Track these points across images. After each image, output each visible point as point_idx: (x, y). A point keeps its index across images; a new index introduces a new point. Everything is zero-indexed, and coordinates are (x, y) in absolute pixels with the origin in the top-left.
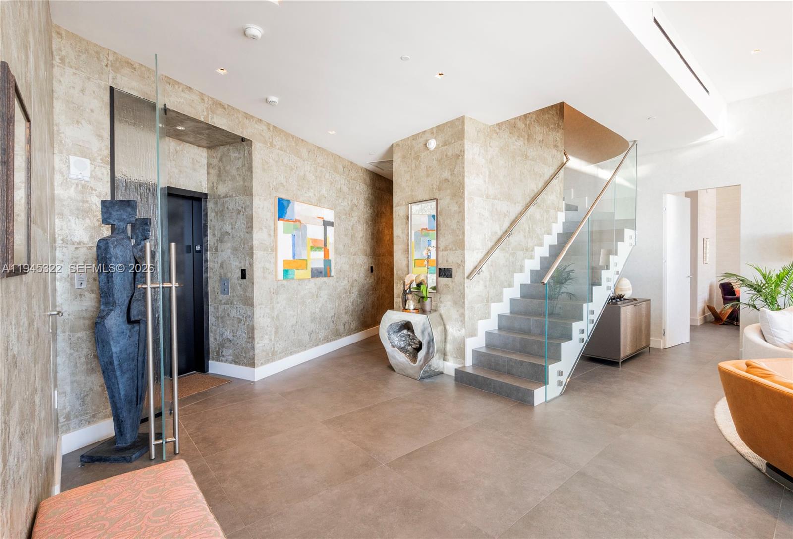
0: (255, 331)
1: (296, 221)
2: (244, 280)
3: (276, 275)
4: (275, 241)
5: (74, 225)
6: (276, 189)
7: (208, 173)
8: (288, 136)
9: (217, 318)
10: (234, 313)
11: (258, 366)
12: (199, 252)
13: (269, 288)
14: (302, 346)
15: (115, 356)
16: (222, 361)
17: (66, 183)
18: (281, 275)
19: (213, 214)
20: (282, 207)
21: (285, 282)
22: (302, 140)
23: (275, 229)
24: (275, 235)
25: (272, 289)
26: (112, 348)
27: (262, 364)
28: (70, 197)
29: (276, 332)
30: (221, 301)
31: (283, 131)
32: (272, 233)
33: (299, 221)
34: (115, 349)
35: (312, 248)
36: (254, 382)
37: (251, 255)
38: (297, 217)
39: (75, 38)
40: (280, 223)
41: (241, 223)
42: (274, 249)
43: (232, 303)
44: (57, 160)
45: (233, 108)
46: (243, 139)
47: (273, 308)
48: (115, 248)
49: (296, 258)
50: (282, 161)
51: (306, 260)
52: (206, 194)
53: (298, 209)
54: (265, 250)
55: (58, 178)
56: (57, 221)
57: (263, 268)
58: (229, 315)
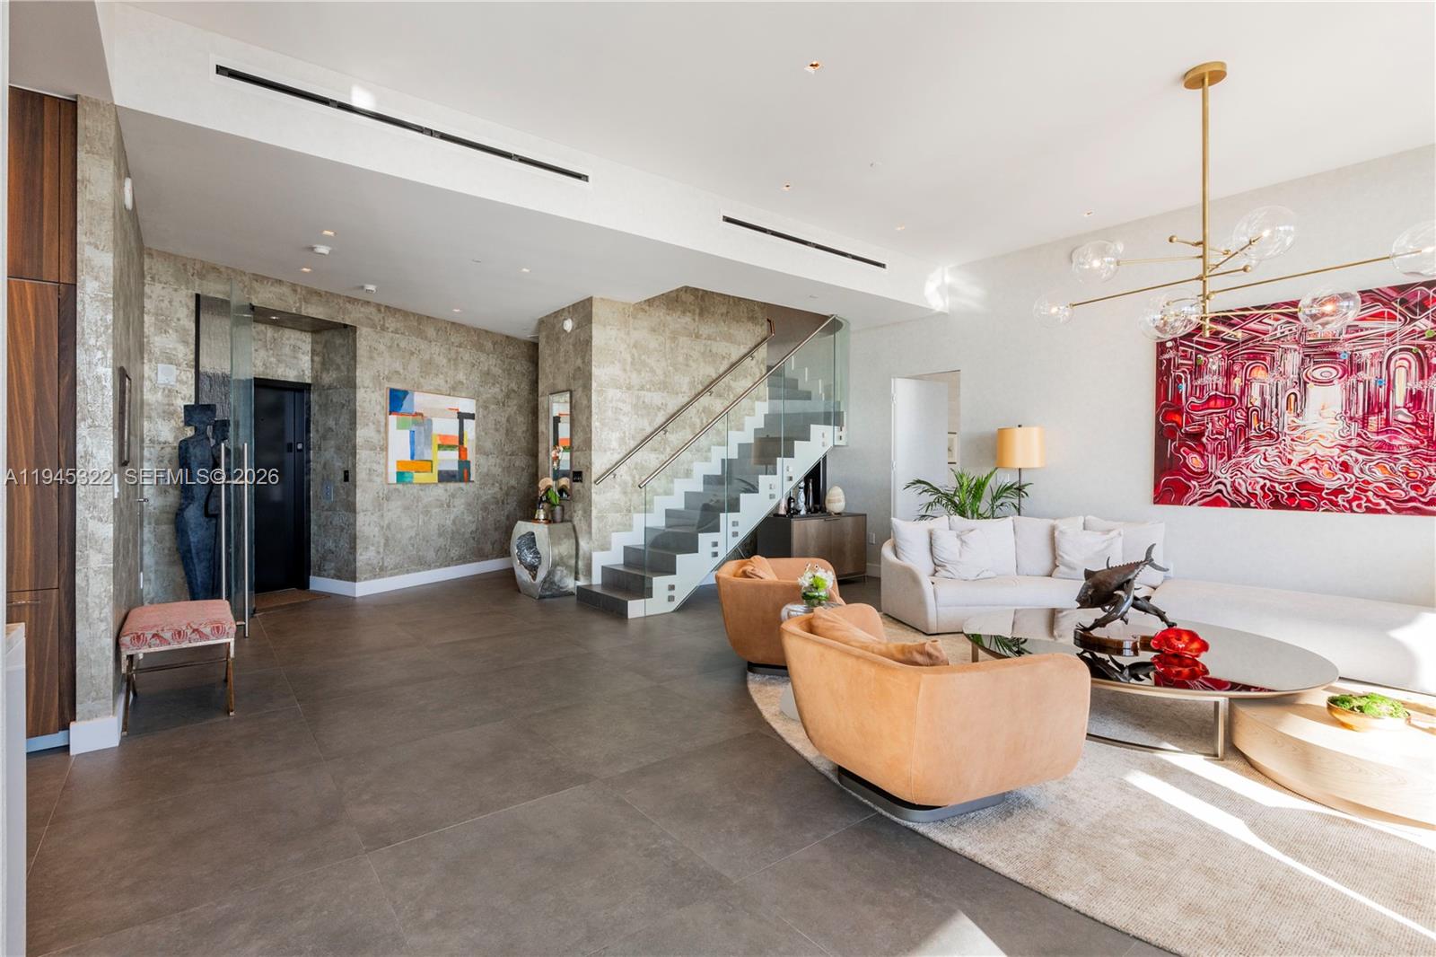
0: (358, 541)
1: (417, 414)
2: (347, 483)
3: (386, 478)
4: (386, 439)
5: (160, 426)
6: (388, 379)
7: (312, 361)
8: (406, 314)
9: (319, 527)
10: (337, 521)
11: (360, 580)
12: (301, 450)
13: (378, 493)
14: (423, 564)
15: (192, 545)
16: (323, 576)
17: (154, 389)
18: (393, 478)
19: (317, 408)
20: (397, 400)
21: (400, 486)
22: (428, 317)
23: (386, 425)
24: (386, 432)
25: (381, 494)
26: (191, 537)
27: (366, 579)
28: (157, 401)
29: (386, 545)
30: (323, 507)
31: (400, 310)
32: (382, 429)
33: (421, 415)
34: (193, 539)
35: (440, 447)
36: (355, 598)
37: (354, 454)
38: (417, 410)
39: (167, 256)
40: (393, 419)
41: (344, 419)
42: (385, 448)
43: (335, 510)
44: (146, 367)
45: (332, 294)
46: (345, 326)
47: (382, 516)
48: (194, 448)
49: (416, 458)
50: (398, 345)
51: (431, 461)
52: (309, 385)
53: (420, 401)
54: (373, 449)
55: (147, 384)
56: (145, 423)
57: (370, 470)
58: (331, 523)
